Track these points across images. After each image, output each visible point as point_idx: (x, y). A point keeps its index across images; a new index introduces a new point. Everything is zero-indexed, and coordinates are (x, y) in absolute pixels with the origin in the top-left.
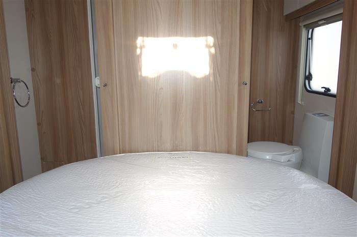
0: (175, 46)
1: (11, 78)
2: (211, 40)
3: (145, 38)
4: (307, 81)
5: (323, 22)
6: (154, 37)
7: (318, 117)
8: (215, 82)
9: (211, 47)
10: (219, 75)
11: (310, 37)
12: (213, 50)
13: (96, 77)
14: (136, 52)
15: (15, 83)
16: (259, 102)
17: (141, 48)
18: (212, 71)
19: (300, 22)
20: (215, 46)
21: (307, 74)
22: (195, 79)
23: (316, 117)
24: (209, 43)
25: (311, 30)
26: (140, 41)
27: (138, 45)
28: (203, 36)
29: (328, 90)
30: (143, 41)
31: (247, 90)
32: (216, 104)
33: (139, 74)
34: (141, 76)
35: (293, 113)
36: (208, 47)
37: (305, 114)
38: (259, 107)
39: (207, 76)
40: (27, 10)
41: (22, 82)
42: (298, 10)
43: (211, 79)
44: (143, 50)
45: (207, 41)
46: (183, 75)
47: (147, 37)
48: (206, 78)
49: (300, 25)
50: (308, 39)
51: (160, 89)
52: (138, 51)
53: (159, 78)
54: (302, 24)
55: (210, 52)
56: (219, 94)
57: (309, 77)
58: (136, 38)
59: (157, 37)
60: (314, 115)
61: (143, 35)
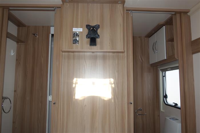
0: (93, 83)
1: (3, 97)
2: (112, 80)
3: (78, 79)
4: (165, 99)
5: (170, 69)
6: (83, 78)
7: (172, 121)
8: (115, 102)
9: (112, 84)
10: (117, 99)
11: (164, 75)
12: (113, 86)
13: (49, 95)
14: (73, 86)
15: (4, 99)
16: (139, 110)
17: (76, 84)
18: (113, 97)
19: (158, 68)
20: (114, 83)
21: (165, 95)
22: (104, 100)
23: (171, 120)
24: (111, 82)
25: (164, 72)
26: (75, 80)
27: (74, 82)
28: (108, 78)
29: (176, 104)
30: (77, 80)
31: (132, 106)
32: (115, 115)
33: (74, 97)
34: (75, 98)
35: (159, 116)
36: (111, 84)
37: (165, 118)
38: (140, 112)
39: (110, 99)
40: (17, 60)
41: (8, 99)
42: (157, 62)
43: (113, 101)
44: (77, 85)
45: (110, 81)
46: (97, 98)
47: (79, 78)
48: (110, 100)
49: (158, 69)
50: (163, 76)
51: (85, 106)
52: (74, 85)
53: (84, 100)
54: (159, 69)
55: (112, 87)
56: (117, 109)
57: (166, 97)
58: (73, 79)
59: (84, 78)
60: (170, 119)
61: (77, 77)
